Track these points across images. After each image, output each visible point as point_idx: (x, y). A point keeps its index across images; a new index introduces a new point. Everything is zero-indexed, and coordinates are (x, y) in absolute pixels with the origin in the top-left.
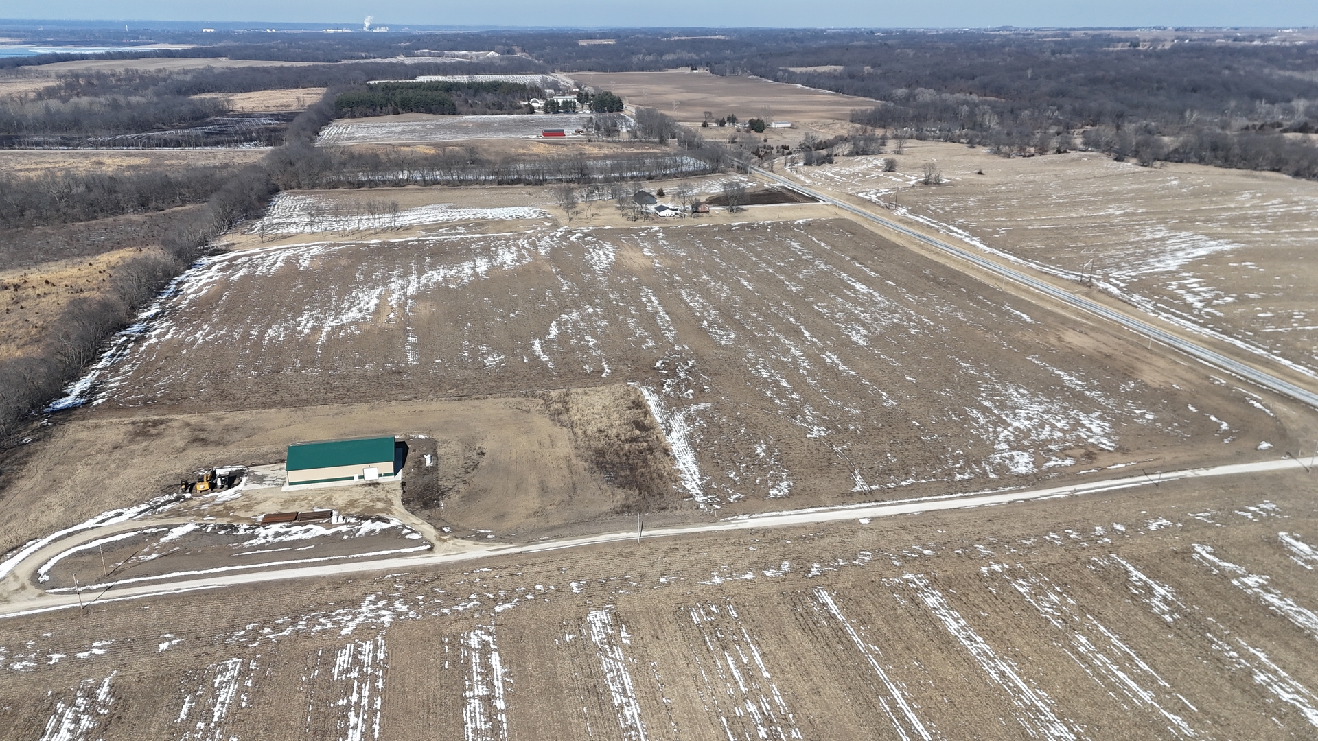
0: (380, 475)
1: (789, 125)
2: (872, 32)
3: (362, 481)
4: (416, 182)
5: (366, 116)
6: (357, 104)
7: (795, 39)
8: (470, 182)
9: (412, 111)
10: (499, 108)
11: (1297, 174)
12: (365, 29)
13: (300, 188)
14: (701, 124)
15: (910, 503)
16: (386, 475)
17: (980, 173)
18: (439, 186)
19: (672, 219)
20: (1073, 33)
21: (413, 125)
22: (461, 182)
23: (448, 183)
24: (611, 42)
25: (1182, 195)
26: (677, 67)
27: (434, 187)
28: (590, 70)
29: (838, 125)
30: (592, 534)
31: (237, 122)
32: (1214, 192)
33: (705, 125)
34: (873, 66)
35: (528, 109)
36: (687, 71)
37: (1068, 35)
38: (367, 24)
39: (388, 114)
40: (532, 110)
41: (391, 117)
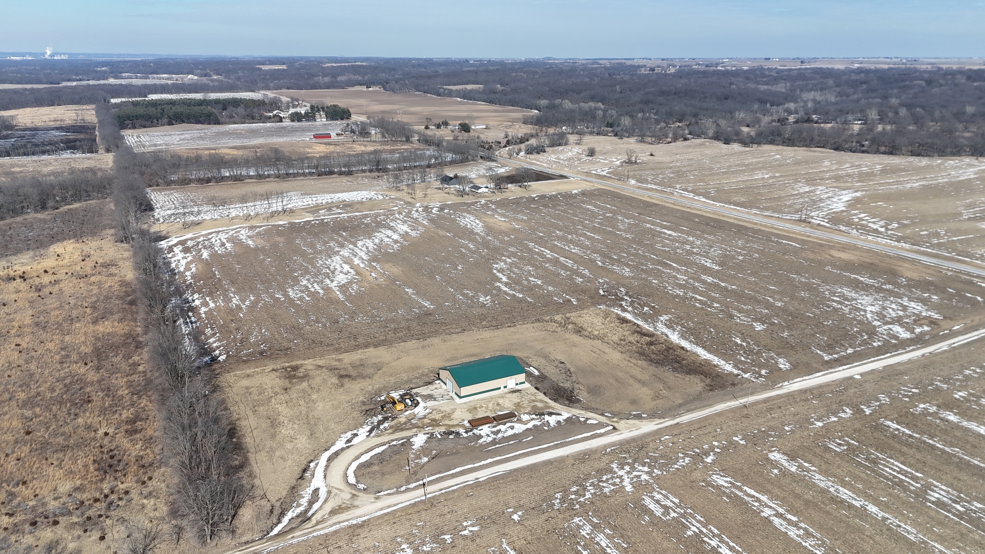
0: (517, 384)
1: (484, 127)
2: (467, 61)
3: (506, 390)
4: (250, 177)
5: (145, 127)
6: (137, 117)
7: (419, 65)
8: (295, 175)
9: (183, 122)
10: (252, 118)
11: (836, 149)
12: (47, 56)
13: (157, 185)
14: (424, 127)
15: (869, 363)
16: (521, 383)
17: (652, 155)
18: (271, 179)
19: (487, 194)
20: (601, 62)
21: (196, 133)
22: (288, 175)
23: (278, 176)
24: (284, 67)
25: (788, 164)
26: (353, 85)
27: (268, 179)
28: (288, 88)
29: (517, 126)
30: (710, 405)
31: (34, 135)
32: (807, 162)
33: (427, 128)
34: (502, 85)
35: (278, 119)
36: (364, 88)
37: (598, 63)
38: (49, 53)
39: (163, 125)
40: (281, 120)
41: (167, 127)
